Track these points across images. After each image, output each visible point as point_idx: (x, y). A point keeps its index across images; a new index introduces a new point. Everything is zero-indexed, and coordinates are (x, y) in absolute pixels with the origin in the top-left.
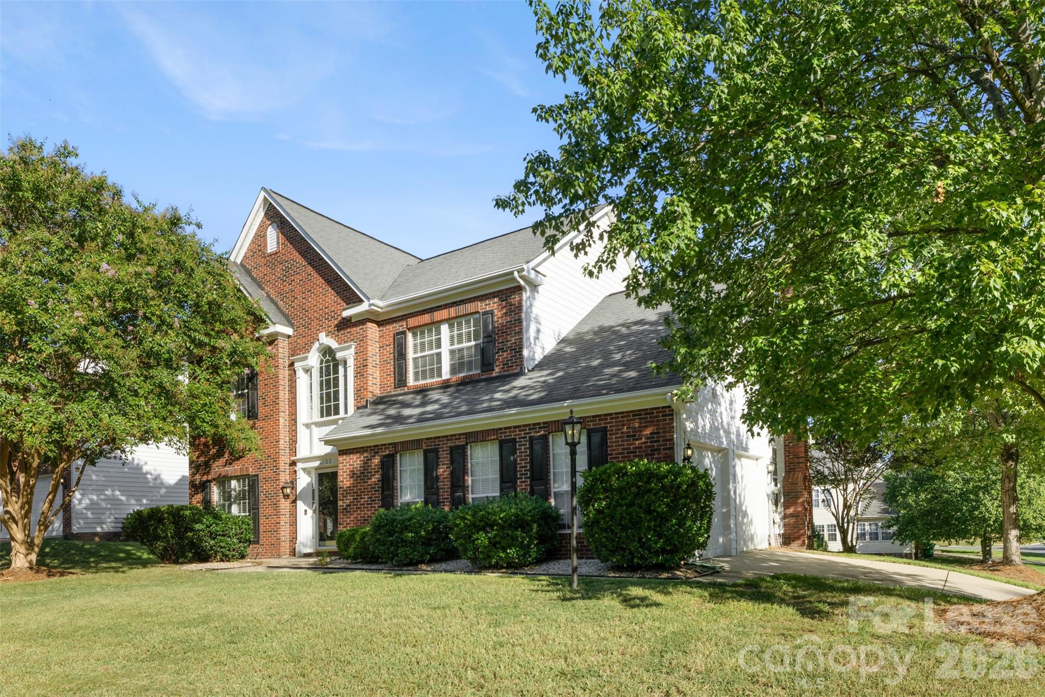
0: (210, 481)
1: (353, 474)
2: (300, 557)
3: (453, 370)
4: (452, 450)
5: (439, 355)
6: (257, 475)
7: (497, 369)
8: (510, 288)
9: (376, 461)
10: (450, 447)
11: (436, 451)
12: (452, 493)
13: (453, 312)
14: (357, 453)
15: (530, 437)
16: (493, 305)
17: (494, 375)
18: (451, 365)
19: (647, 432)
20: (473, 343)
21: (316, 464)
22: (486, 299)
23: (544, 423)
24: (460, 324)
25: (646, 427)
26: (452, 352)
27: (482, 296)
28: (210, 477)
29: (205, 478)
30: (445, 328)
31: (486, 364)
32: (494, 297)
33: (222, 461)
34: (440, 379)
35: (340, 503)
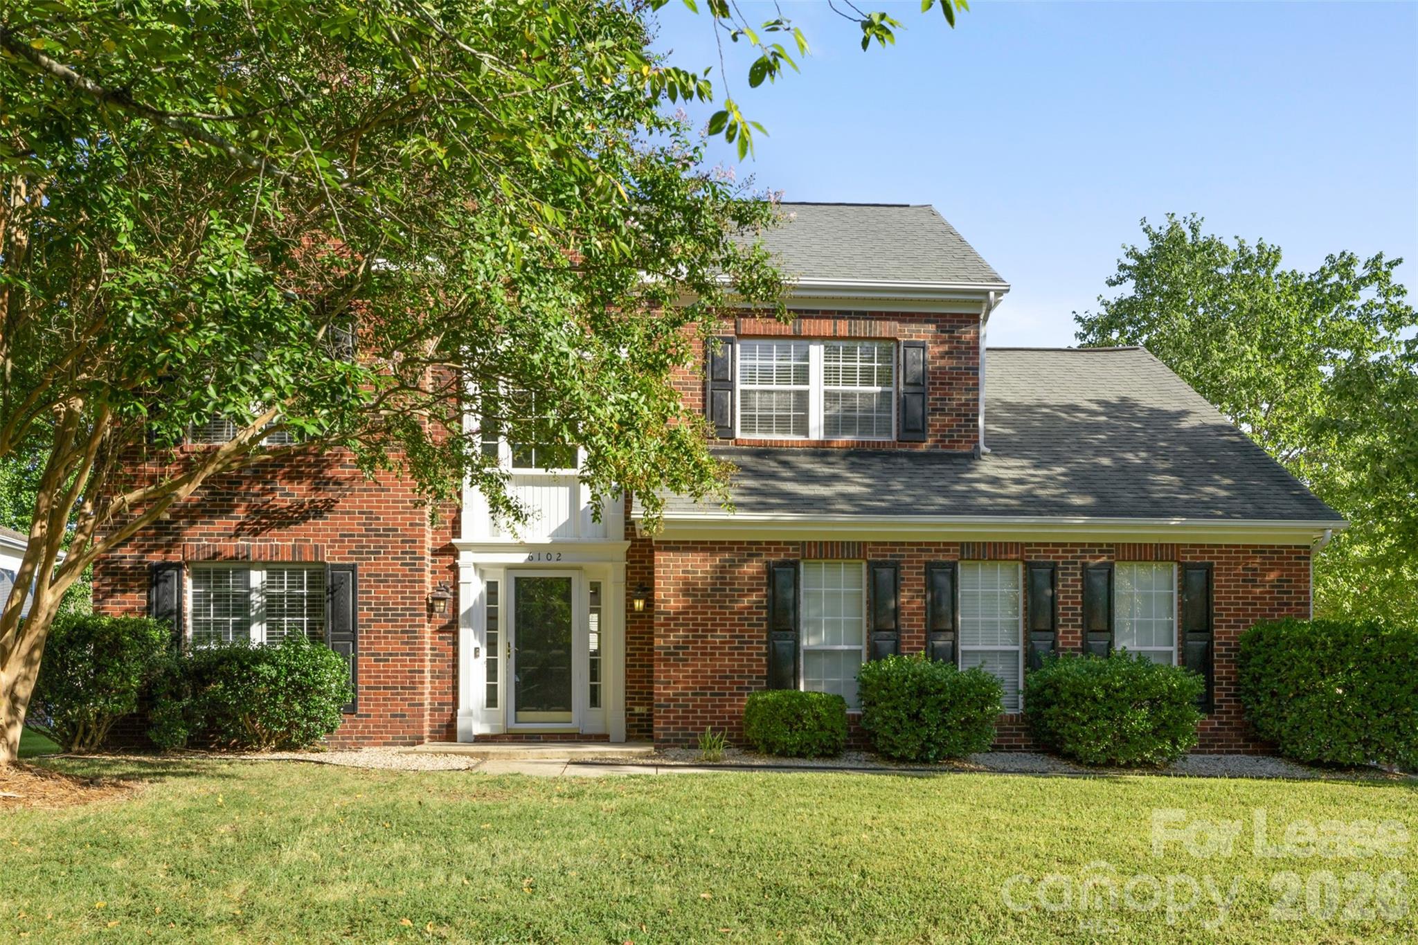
0: (179, 567)
1: (688, 589)
2: (466, 742)
3: (832, 425)
4: (930, 569)
5: (803, 398)
6: (353, 568)
7: (930, 442)
8: (961, 315)
9: (752, 568)
10: (926, 563)
11: (896, 567)
12: (928, 638)
13: (843, 327)
14: (703, 550)
15: (1084, 564)
16: (924, 332)
17: (923, 448)
18: (826, 417)
19: (1272, 576)
20: (877, 389)
21: (520, 558)
22: (911, 321)
23: (1109, 545)
24: (850, 352)
25: (1272, 570)
26: (830, 397)
27: (904, 314)
28: (176, 556)
29: (156, 557)
30: (816, 352)
31: (912, 429)
32: (927, 322)
33: (222, 524)
34: (801, 438)
35: (659, 642)
